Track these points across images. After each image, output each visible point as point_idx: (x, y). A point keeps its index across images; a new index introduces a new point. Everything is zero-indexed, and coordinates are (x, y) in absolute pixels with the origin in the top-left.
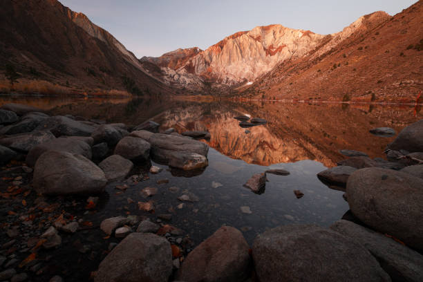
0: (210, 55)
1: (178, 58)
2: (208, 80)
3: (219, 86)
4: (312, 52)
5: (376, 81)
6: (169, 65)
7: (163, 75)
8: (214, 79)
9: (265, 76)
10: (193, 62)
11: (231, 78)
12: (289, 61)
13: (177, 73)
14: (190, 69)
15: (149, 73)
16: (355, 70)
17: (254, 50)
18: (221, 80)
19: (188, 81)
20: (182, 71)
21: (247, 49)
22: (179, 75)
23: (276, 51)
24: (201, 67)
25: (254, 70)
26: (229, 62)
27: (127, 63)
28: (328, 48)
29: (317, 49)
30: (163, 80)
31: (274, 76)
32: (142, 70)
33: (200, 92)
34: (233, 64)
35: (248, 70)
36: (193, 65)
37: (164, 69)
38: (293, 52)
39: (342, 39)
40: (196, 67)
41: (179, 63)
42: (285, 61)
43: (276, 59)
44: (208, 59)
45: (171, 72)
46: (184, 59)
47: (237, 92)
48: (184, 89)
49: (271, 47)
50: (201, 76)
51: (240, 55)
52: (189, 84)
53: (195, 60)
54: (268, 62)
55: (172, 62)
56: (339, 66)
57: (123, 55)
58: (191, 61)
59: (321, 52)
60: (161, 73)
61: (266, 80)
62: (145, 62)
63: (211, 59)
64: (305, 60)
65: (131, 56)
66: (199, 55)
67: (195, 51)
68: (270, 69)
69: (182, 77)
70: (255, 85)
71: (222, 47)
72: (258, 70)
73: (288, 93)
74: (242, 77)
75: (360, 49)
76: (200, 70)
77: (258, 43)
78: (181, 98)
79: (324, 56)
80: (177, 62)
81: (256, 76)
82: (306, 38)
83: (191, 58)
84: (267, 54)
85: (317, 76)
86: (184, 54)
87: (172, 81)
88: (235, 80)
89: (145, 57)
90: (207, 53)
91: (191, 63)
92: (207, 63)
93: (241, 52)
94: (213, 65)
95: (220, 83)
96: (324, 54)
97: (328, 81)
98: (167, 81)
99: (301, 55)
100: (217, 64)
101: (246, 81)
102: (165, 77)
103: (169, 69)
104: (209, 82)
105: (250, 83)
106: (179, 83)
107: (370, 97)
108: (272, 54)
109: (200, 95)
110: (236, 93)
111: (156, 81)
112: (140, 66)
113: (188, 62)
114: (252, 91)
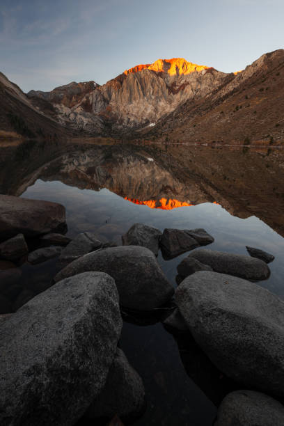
0: (109, 91)
1: (72, 94)
2: (107, 120)
3: (120, 127)
4: (215, 92)
5: (275, 125)
6: (63, 102)
7: (57, 113)
8: (114, 119)
9: (168, 118)
10: (90, 98)
11: (132, 119)
12: (191, 101)
13: (72, 112)
14: (87, 107)
15: (40, 110)
16: (255, 112)
17: (156, 88)
18: (122, 121)
19: (85, 120)
20: (79, 109)
21: (149, 86)
22: (76, 114)
23: (179, 89)
24: (99, 105)
25: (156, 110)
26: (130, 101)
27: (12, 98)
28: (230, 88)
29: (220, 88)
30: (57, 120)
31: (176, 118)
32: (31, 106)
33: (99, 134)
34: (134, 102)
35: (150, 110)
36: (91, 103)
37: (58, 106)
38: (196, 91)
39: (244, 79)
40: (94, 105)
41: (74, 99)
42: (188, 100)
43: (178, 98)
44: (106, 96)
45: (66, 110)
46: (79, 95)
47: (139, 133)
48: (82, 130)
49: (174, 84)
50: (99, 116)
51: (141, 93)
52: (87, 124)
53: (92, 97)
54: (170, 102)
55: (66, 98)
56: (241, 107)
57: (6, 87)
58: (87, 98)
59: (224, 92)
60: (54, 112)
61: (169, 122)
62: (34, 96)
63: (110, 96)
64: (208, 100)
65: (15, 89)
66: (96, 91)
67: (91, 86)
68: (173, 109)
69: (79, 116)
70: (157, 127)
71: (121, 83)
72: (160, 110)
73: (192, 136)
74: (145, 118)
75: (262, 90)
76: (98, 108)
77: (161, 79)
78: (80, 140)
79: (226, 96)
80: (71, 99)
81: (158, 116)
82: (209, 75)
83: (87, 95)
84: (169, 93)
85: (220, 118)
86: (79, 88)
87: (68, 120)
88: (137, 121)
89: (32, 91)
90: (105, 89)
91: (88, 101)
92: (106, 101)
93: (143, 89)
94: (112, 103)
95: (121, 124)
96: (226, 94)
97: (230, 123)
98: (62, 121)
99: (203, 95)
100: (116, 102)
101: (148, 122)
102: (60, 116)
103: (63, 106)
104: (109, 123)
105: (152, 125)
106: (76, 123)
107: (268, 140)
108: (175, 92)
109: (100, 137)
110: (138, 135)
111: (49, 120)
112: (28, 102)
113: (84, 99)
114: (154, 133)
